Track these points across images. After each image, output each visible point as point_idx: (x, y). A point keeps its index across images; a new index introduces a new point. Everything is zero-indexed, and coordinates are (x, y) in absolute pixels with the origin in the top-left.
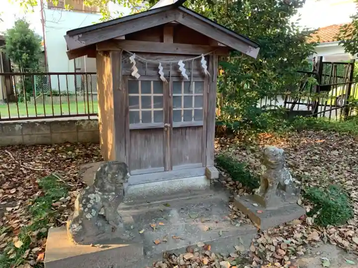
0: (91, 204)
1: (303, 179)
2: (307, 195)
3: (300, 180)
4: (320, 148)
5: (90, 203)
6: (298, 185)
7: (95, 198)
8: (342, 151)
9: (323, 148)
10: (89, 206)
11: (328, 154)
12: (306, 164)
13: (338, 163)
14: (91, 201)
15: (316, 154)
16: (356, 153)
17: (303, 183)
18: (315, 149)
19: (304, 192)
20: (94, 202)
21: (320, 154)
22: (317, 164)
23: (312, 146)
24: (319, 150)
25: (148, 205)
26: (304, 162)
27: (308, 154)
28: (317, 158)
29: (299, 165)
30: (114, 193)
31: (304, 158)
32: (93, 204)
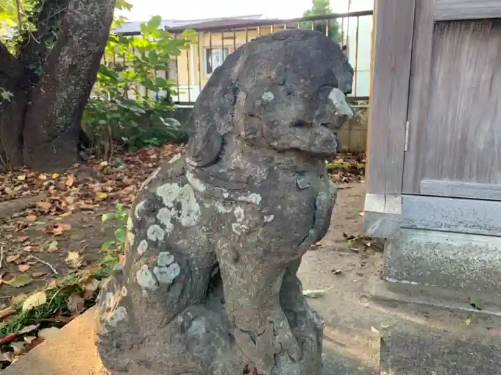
0: (163, 227)
5: (157, 222)
7: (178, 206)
10: (154, 233)
14: (164, 215)
20: (173, 220)
25: (470, 315)
30: (256, 198)
32: (170, 226)
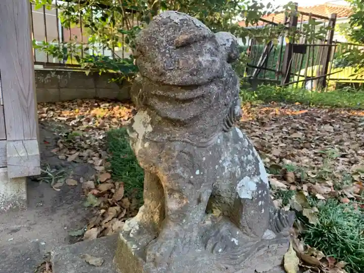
1: (291, 176)
2: (318, 234)
3: (284, 178)
4: (303, 121)
6: (279, 194)
8: (338, 126)
9: (306, 121)
11: (317, 129)
12: (283, 145)
13: (341, 142)
15: (298, 129)
16: (361, 129)
17: (293, 188)
18: (295, 122)
19: (305, 220)
21: (303, 130)
22: (302, 145)
23: (289, 119)
24: (302, 125)
26: (278, 142)
27: (284, 129)
28: (300, 137)
29: (270, 147)
31: (277, 137)
